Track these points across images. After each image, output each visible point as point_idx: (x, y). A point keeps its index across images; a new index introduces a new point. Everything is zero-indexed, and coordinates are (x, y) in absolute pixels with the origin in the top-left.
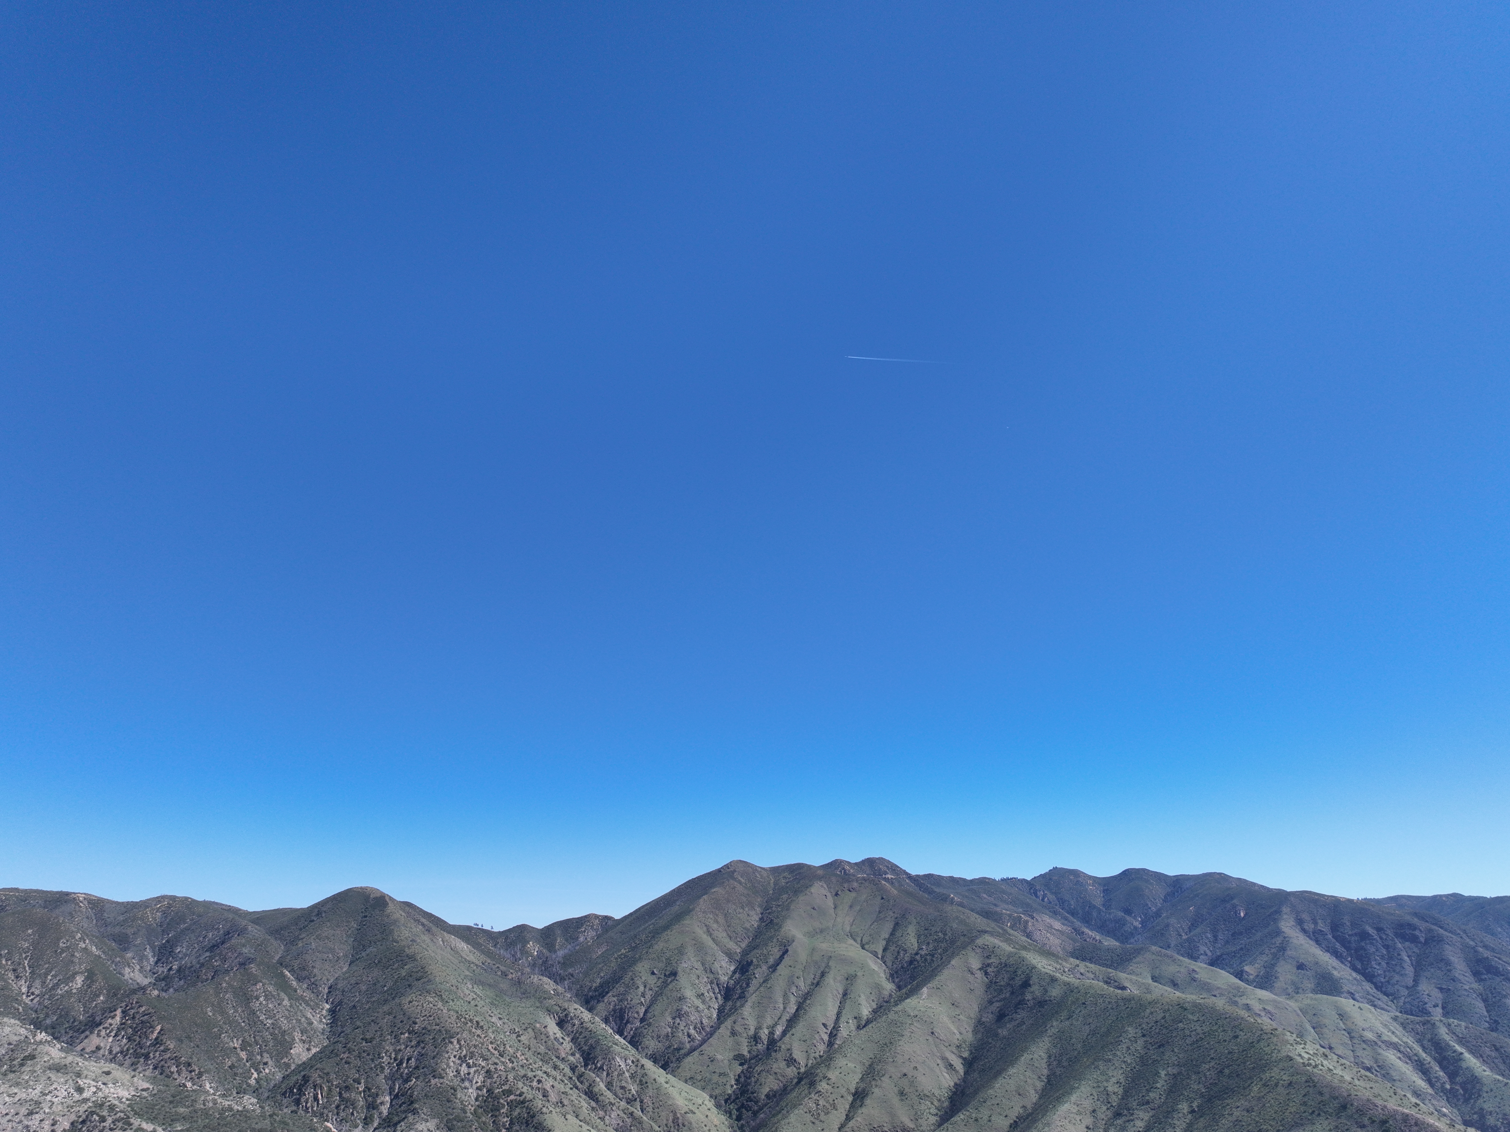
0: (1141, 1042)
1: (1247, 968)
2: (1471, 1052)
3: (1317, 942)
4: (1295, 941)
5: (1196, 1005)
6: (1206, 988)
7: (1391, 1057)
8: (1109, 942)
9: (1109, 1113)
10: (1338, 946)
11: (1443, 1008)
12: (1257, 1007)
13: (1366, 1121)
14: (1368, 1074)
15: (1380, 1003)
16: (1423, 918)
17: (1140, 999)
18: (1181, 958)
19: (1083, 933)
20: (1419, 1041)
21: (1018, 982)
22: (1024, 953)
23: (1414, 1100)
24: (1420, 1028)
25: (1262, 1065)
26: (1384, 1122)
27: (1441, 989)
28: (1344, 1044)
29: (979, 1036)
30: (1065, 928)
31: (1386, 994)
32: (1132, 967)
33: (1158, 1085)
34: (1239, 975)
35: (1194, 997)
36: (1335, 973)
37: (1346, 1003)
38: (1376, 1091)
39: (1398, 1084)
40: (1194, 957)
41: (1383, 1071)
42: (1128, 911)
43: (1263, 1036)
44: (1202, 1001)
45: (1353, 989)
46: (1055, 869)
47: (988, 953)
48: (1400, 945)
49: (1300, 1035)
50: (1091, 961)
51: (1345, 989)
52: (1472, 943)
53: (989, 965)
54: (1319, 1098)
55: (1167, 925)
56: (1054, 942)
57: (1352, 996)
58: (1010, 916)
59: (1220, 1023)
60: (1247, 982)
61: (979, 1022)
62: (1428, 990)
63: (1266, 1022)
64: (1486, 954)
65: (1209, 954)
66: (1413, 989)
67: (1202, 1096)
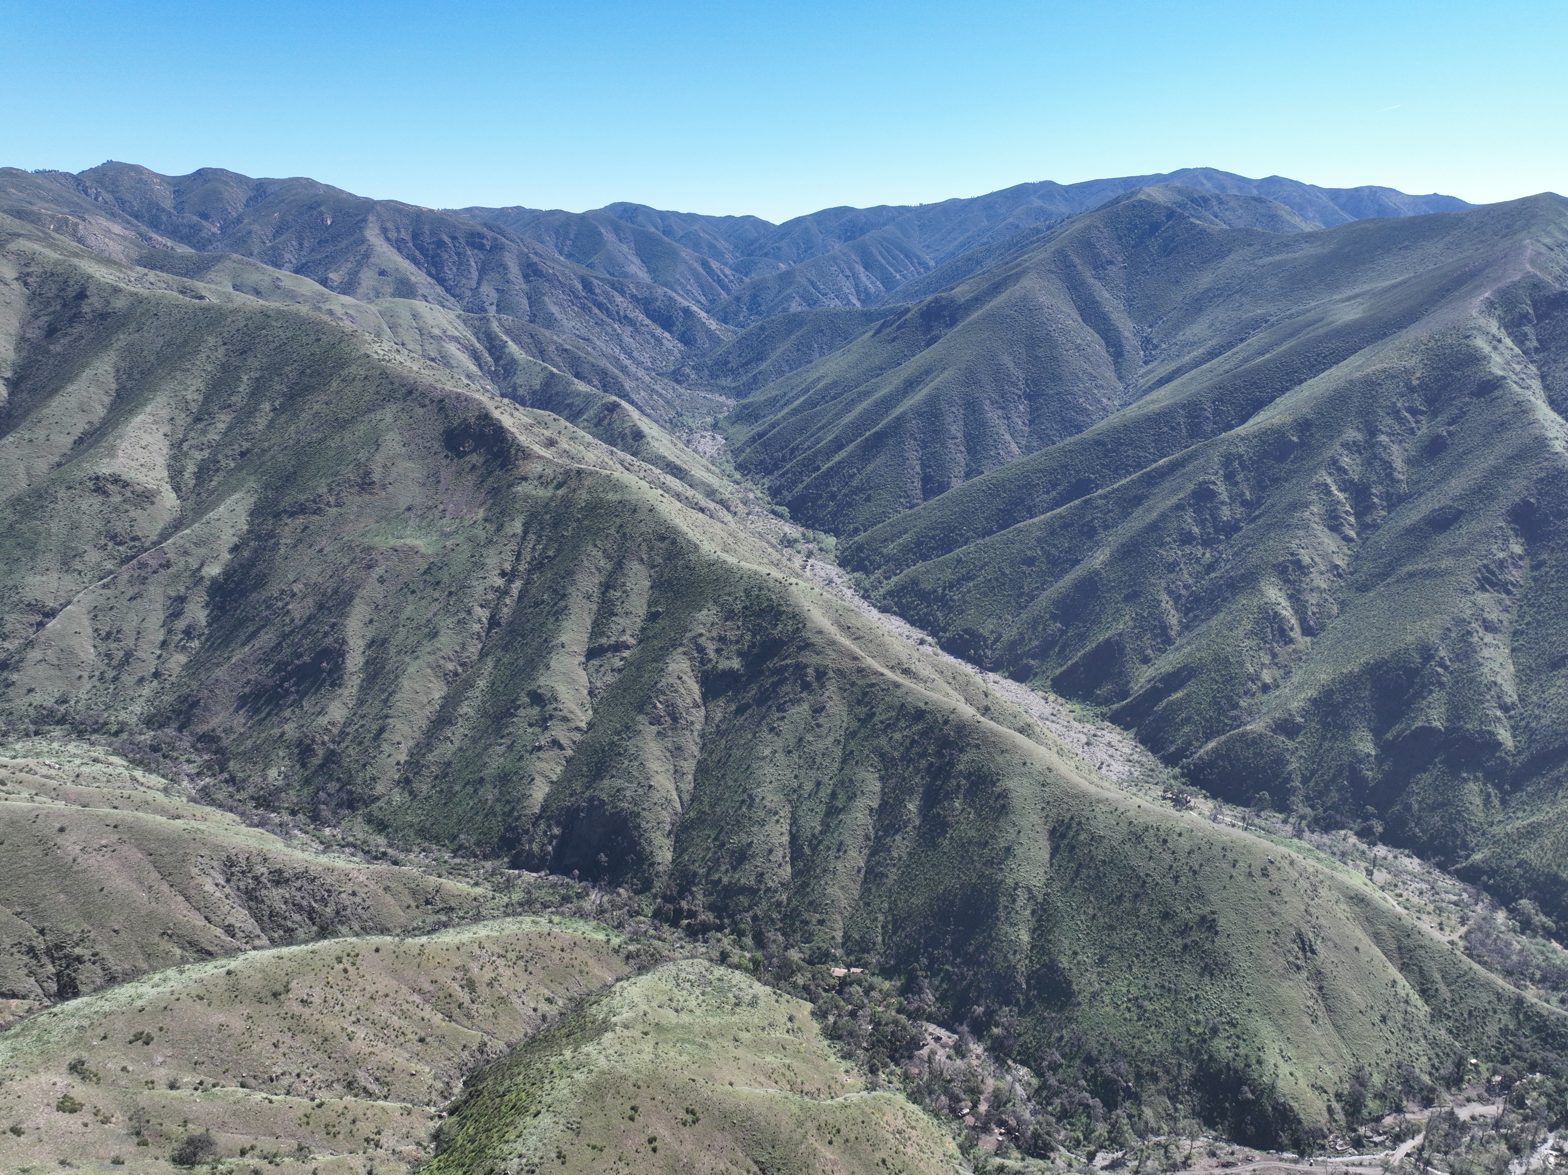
0: (222, 350)
1: (331, 275)
2: (513, 340)
3: (399, 249)
4: (379, 249)
5: (279, 312)
6: (290, 295)
7: (452, 348)
8: (183, 249)
9: (189, 420)
10: (417, 253)
11: (498, 306)
12: (339, 311)
13: (427, 402)
14: (433, 364)
15: (448, 303)
16: (490, 228)
17: (220, 308)
18: (265, 266)
19: (150, 238)
20: (476, 334)
21: (70, 293)
22: (75, 261)
23: (466, 381)
24: (477, 323)
25: (342, 363)
26: (441, 401)
27: (497, 290)
28: (415, 341)
29: (24, 354)
30: (127, 232)
31: (454, 296)
32: (211, 275)
33: (240, 389)
34: (324, 282)
35: (278, 304)
36: (413, 278)
37: (419, 305)
38: (437, 377)
39: (455, 370)
40: (277, 265)
41: (445, 360)
42: (205, 216)
43: (344, 337)
44: (286, 308)
45: (426, 292)
46: (110, 162)
47: (26, 261)
48: (469, 252)
49: (378, 335)
50: (161, 269)
51: (420, 292)
52: (526, 250)
53: (28, 274)
54: (390, 387)
55: (250, 232)
56: (115, 249)
57: (425, 298)
58: (53, 217)
59: (303, 327)
60: (332, 288)
61: (23, 339)
62: (488, 291)
63: (347, 325)
64: (535, 259)
65: (294, 261)
66: (475, 291)
67: (284, 394)
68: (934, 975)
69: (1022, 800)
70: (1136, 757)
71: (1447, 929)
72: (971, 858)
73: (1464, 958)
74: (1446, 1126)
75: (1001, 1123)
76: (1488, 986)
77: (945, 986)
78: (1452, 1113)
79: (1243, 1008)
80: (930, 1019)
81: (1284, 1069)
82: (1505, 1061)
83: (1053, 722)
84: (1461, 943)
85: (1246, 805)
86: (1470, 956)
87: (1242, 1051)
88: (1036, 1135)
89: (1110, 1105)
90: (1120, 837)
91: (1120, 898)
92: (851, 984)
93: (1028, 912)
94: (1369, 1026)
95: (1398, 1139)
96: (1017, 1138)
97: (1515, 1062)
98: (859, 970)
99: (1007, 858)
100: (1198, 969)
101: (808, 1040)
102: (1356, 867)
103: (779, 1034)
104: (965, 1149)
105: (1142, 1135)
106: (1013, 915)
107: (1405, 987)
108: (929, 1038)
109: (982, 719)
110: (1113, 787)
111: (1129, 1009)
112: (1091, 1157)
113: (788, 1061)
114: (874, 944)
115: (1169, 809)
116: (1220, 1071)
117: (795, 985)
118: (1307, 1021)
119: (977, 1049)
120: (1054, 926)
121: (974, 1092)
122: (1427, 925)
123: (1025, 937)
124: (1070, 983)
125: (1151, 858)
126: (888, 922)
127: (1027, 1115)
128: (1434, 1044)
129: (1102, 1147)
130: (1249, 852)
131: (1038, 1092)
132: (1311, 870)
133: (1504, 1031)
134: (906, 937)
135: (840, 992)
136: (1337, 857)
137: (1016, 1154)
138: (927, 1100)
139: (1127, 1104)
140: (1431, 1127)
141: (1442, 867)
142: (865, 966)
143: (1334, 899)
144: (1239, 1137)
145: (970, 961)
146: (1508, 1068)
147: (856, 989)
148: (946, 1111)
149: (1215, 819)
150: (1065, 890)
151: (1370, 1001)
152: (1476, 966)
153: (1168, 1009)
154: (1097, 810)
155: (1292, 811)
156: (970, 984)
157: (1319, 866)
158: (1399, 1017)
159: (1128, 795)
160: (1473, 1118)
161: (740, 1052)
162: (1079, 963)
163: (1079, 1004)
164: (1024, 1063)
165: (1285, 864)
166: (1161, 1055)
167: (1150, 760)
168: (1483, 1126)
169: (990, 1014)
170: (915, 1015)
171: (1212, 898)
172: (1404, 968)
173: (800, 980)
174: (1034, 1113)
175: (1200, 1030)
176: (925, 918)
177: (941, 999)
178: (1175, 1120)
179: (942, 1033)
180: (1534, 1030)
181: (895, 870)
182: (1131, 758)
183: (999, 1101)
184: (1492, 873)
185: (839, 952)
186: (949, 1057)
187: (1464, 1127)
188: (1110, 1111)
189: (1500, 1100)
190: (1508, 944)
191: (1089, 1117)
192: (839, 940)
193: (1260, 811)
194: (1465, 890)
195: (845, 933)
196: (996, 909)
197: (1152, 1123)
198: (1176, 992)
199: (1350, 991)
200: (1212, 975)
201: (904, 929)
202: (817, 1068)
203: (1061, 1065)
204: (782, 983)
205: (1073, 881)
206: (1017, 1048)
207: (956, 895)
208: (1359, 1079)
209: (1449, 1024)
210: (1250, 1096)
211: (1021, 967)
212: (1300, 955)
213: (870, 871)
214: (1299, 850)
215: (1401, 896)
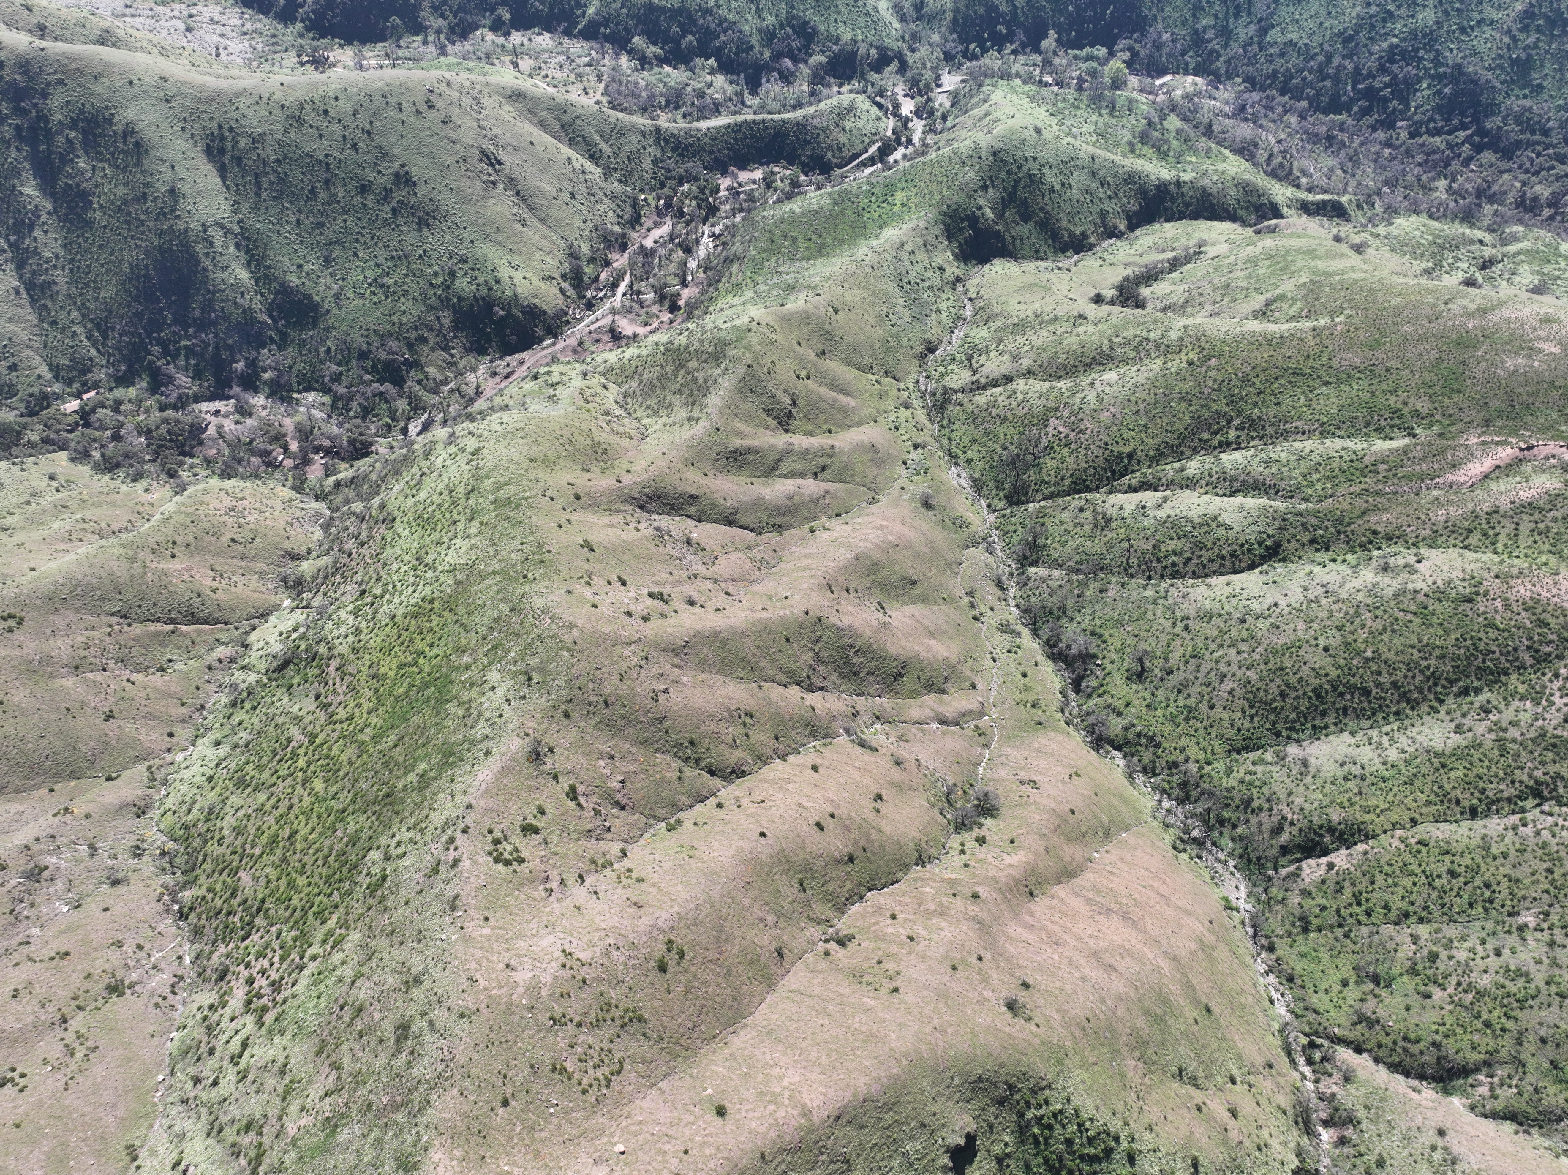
68: (175, 357)
69: (154, 128)
70: (248, 26)
71: (590, 91)
72: (138, 219)
73: (611, 112)
74: (641, 259)
75: (317, 450)
76: (633, 128)
77: (193, 362)
78: (642, 246)
79: (466, 242)
80: (197, 399)
81: (518, 276)
82: (662, 185)
83: (133, 16)
84: (604, 100)
85: (383, 39)
86: (614, 108)
87: (481, 280)
88: (352, 442)
89: (399, 381)
90: (280, 127)
91: (313, 191)
92: (93, 411)
93: (232, 248)
94: (564, 207)
95: (614, 286)
96: (337, 453)
97: (669, 183)
98: (93, 394)
99: (176, 202)
100: (415, 226)
101: (86, 486)
102: (503, 63)
103: (50, 498)
104: (298, 488)
105: (435, 392)
106: (218, 258)
107: (579, 160)
108: (208, 417)
109: (44, 44)
110: (244, 72)
111: (374, 293)
112: (405, 431)
113: (78, 516)
114: (91, 359)
115: (312, 75)
116: (472, 306)
117: (32, 445)
118: (518, 227)
119: (258, 401)
120: (265, 249)
121: (279, 438)
122: (575, 95)
123: (243, 275)
124: (310, 297)
125: (321, 136)
126: (90, 331)
127: (336, 430)
128: (613, 197)
129: (409, 419)
130: (407, 89)
131: (334, 406)
132: (467, 84)
133: (655, 162)
134: (121, 335)
135: (87, 425)
136: (484, 60)
137: (343, 465)
138: (241, 469)
139: (412, 373)
140: (632, 265)
141: (568, 33)
142: (96, 386)
143: (496, 105)
144: (508, 350)
145: (202, 325)
146: (666, 191)
147: (101, 413)
148: (263, 468)
149: (361, 67)
150: (256, 208)
151: (559, 186)
152: (621, 115)
153: (406, 275)
154: (241, 106)
155: (427, 28)
156: (217, 347)
157: (472, 77)
158: (582, 188)
159: (264, 75)
160: (656, 242)
161: (19, 538)
162: (308, 274)
163: (328, 311)
164: (308, 389)
165: (443, 87)
166: (420, 318)
167: (265, 24)
168: (663, 245)
169: (252, 364)
170: (181, 404)
171: (395, 151)
172: (572, 143)
173: (33, 436)
174: (340, 425)
175: (440, 280)
176: (129, 306)
177: (197, 375)
178: (455, 364)
179: (217, 405)
180: (674, 150)
181: (59, 272)
182: (245, 29)
183: (304, 433)
184: (606, 22)
185: (57, 388)
186: (237, 422)
187: (652, 253)
188: (401, 387)
189: (668, 218)
190: (636, 84)
191: (387, 401)
192: (49, 375)
193: (398, 40)
194: (592, 48)
195: (50, 365)
196: (198, 262)
197: (439, 377)
198: (406, 257)
199: (539, 184)
200: (428, 225)
201: (113, 329)
202: (114, 504)
203: (341, 373)
204: (15, 450)
205: (258, 195)
206: (295, 380)
207: (146, 266)
208: (573, 255)
209: (617, 175)
210: (502, 313)
211: (257, 304)
212: (491, 171)
213: (30, 287)
214: (449, 67)
215: (547, 76)
